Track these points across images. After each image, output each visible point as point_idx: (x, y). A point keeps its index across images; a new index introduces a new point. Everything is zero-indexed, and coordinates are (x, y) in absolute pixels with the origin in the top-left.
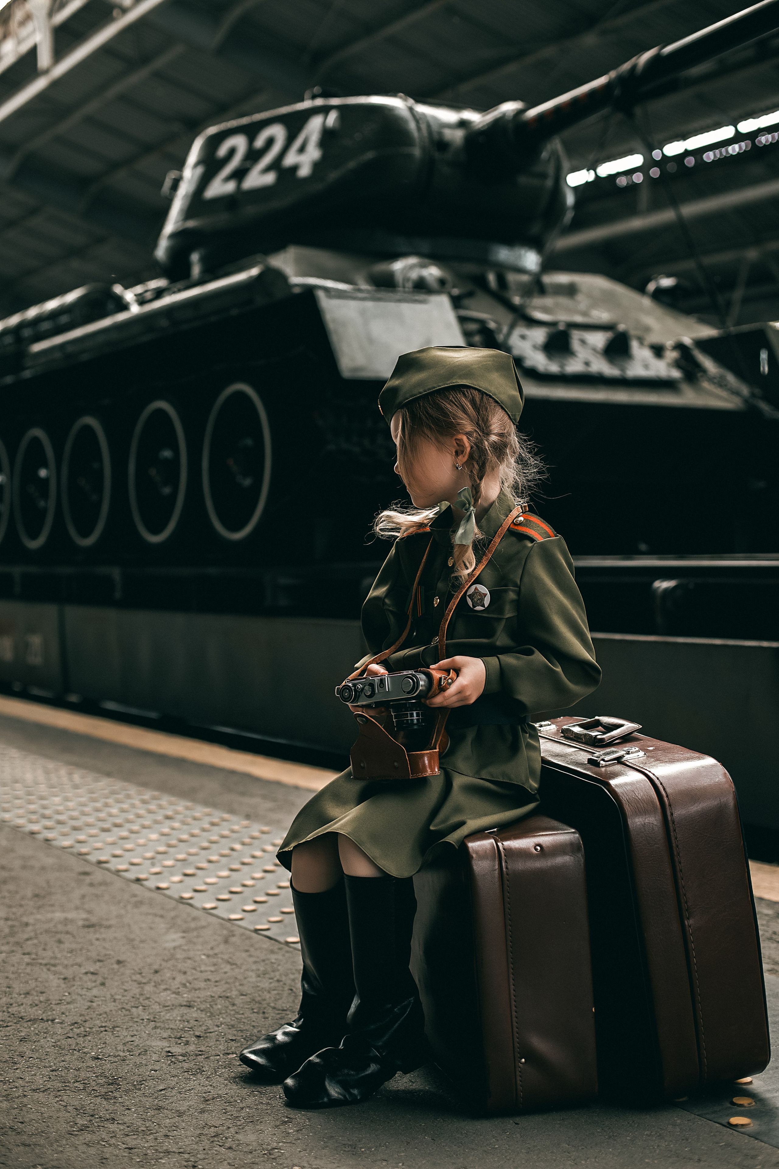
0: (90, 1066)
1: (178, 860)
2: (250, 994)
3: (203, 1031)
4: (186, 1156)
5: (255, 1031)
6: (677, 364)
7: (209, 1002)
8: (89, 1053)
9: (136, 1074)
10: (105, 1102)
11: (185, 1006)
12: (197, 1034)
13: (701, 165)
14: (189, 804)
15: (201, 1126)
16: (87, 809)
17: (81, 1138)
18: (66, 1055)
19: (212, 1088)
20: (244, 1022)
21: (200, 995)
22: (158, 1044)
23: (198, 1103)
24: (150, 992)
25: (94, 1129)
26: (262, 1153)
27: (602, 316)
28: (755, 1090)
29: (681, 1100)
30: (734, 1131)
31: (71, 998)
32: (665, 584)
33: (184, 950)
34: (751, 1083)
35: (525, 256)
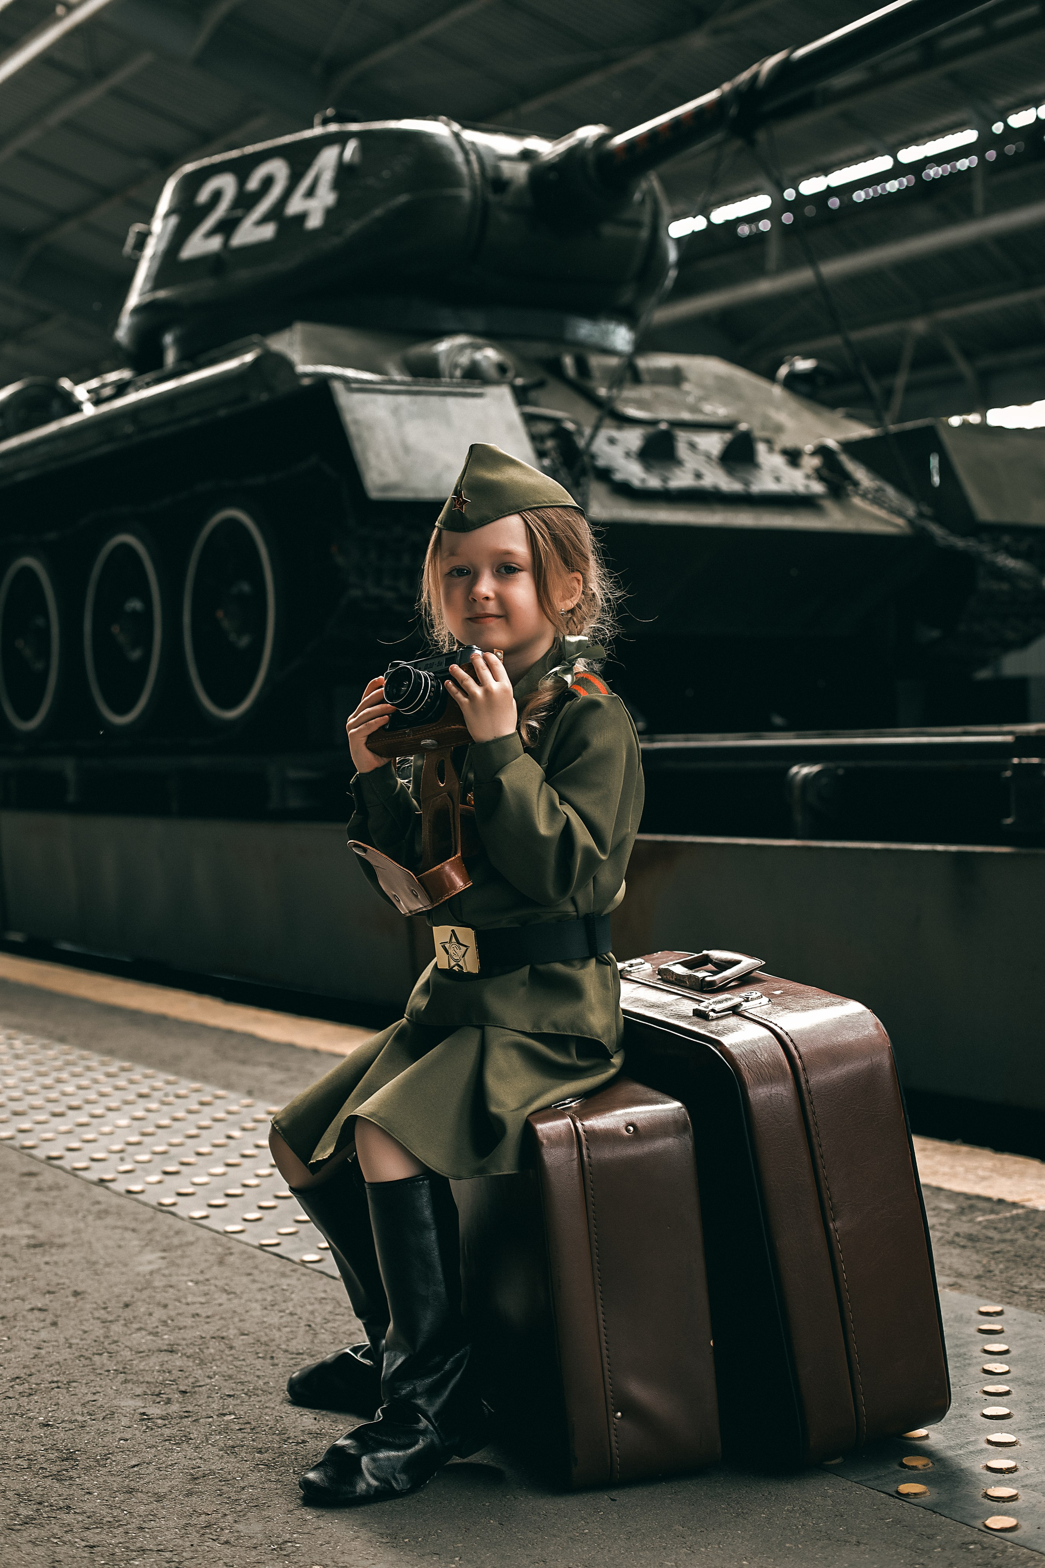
0: (38, 1436)
1: (155, 1154)
2: (253, 1333)
3: (190, 1384)
4: (168, 1555)
5: (261, 1382)
6: (819, 475)
7: (199, 1345)
8: (36, 1418)
9: (99, 1445)
10: (57, 1484)
11: (166, 1351)
12: (182, 1388)
13: (848, 206)
14: (172, 1078)
15: (188, 1514)
16: (32, 1088)
17: (25, 1534)
18: (5, 1421)
19: (202, 1462)
20: (245, 1371)
21: (186, 1336)
22: (129, 1404)
23: (184, 1483)
24: (119, 1333)
25: (43, 1521)
26: (270, 1548)
27: (718, 410)
28: (932, 1446)
29: (833, 1462)
30: (904, 1503)
31: (11, 1343)
32: (805, 770)
33: (164, 1275)
34: (926, 1437)
35: (613, 332)
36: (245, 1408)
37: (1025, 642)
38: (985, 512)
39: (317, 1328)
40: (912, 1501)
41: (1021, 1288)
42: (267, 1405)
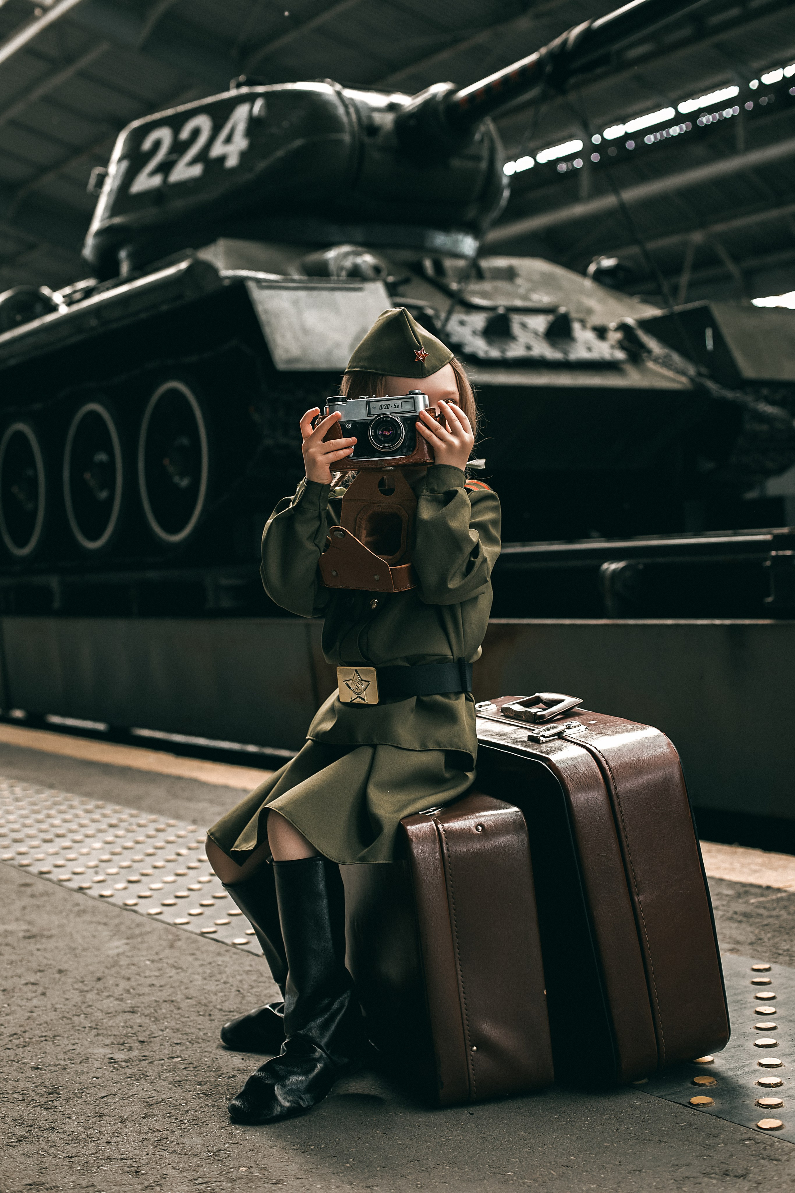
0: (30, 1076)
1: (122, 868)
2: (196, 997)
3: (147, 1036)
4: (129, 1162)
5: (201, 1033)
6: (621, 345)
7: (153, 1007)
8: (29, 1063)
9: (77, 1082)
10: (45, 1112)
11: (129, 1012)
12: (141, 1039)
13: (642, 148)
14: (134, 812)
15: (145, 1131)
16: (28, 822)
17: (19, 1149)
18: (5, 1066)
19: (156, 1093)
20: (189, 1026)
21: (144, 1001)
22: (100, 1051)
23: (141, 1108)
24: (93, 1000)
25: (34, 1139)
26: (207, 1155)
27: (543, 298)
28: (717, 1069)
29: (640, 1082)
30: (695, 1111)
31: (10, 1009)
32: (614, 566)
33: (128, 957)
34: (712, 1062)
35: (462, 241)
36: (189, 1052)
37: (781, 470)
38: (748, 371)
39: (245, 993)
40: (701, 1109)
41: (785, 951)
42: (206, 1050)
